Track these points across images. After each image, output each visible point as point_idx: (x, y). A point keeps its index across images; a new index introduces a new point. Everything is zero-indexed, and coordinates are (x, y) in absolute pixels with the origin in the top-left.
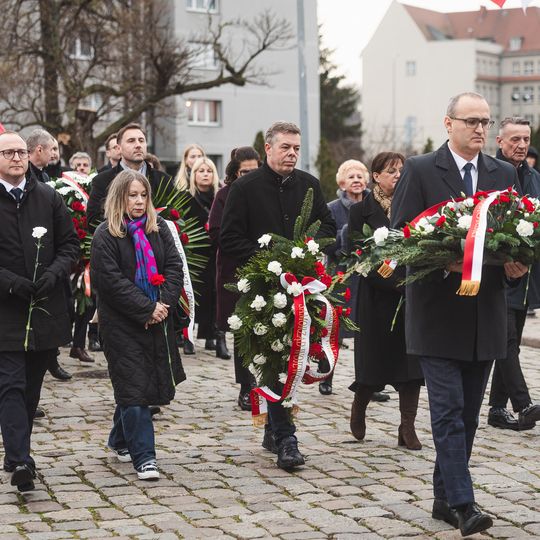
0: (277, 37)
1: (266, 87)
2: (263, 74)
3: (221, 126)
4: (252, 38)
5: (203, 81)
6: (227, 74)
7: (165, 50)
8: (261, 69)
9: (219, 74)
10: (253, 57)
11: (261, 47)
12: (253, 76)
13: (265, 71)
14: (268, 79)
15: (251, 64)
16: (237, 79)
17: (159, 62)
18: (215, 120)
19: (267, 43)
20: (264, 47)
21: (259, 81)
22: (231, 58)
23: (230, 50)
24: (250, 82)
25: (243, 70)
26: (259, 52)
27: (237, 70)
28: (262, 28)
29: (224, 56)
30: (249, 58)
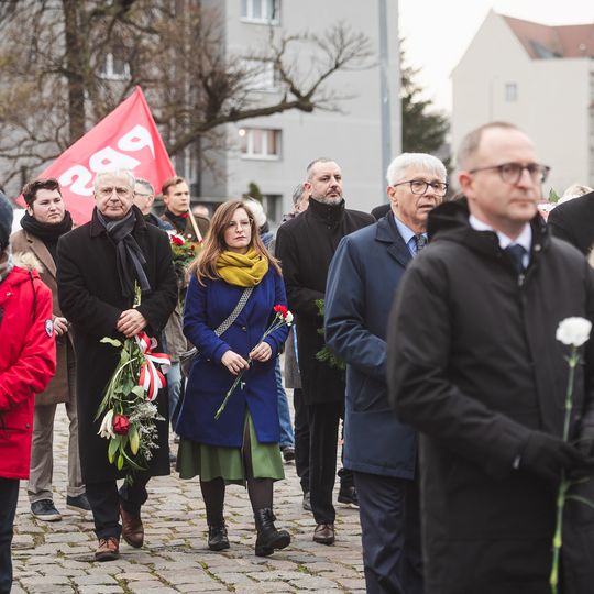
0: (353, 54)
1: (338, 114)
2: (336, 98)
3: (281, 159)
4: (322, 54)
5: (263, 106)
6: (292, 98)
7: (217, 69)
8: (333, 92)
9: (282, 97)
10: (323, 78)
11: (334, 65)
12: (324, 100)
13: (337, 94)
14: (342, 104)
15: (321, 86)
16: (304, 104)
17: (210, 83)
18: (274, 153)
19: (340, 61)
20: (337, 66)
21: (331, 107)
22: (297, 79)
23: (296, 69)
24: (319, 107)
25: (311, 93)
26: (331, 71)
27: (304, 93)
28: (334, 43)
29: (289, 76)
30: (318, 78)
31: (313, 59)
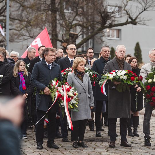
0: (150, 6)
1: (145, 26)
2: (144, 20)
4: (140, 5)
6: (130, 20)
7: (105, 10)
8: (143, 18)
9: (127, 20)
10: (140, 13)
11: (144, 9)
12: (140, 21)
13: (145, 19)
14: (146, 22)
15: (139, 16)
16: (134, 22)
17: (103, 15)
19: (146, 8)
20: (145, 10)
21: (142, 23)
22: (132, 14)
23: (131, 11)
24: (138, 23)
25: (136, 19)
26: (143, 11)
27: (134, 18)
28: (144, 2)
29: (129, 13)
30: (138, 14)
31: (137, 7)
